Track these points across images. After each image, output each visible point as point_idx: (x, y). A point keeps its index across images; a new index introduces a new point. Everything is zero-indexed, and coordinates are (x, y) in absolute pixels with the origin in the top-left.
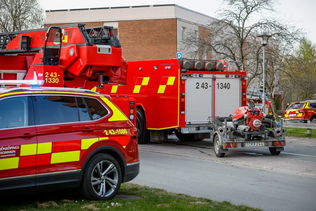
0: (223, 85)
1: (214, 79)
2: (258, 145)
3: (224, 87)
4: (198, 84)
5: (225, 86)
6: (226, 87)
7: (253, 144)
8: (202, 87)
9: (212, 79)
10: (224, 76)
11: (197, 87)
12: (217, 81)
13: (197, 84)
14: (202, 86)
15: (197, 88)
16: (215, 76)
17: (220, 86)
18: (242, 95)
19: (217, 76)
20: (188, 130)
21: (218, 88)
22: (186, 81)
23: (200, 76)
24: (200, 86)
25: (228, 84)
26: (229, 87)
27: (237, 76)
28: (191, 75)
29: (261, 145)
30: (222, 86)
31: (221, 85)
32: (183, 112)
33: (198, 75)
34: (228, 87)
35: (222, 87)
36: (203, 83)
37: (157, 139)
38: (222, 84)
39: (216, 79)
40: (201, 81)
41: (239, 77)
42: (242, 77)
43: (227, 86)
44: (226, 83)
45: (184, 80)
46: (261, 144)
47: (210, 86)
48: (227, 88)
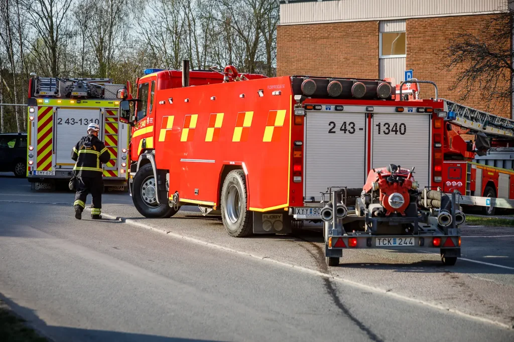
0: (389, 126)
1: (369, 116)
2: (402, 243)
3: (392, 131)
4: (332, 125)
5: (394, 129)
6: (396, 131)
7: (392, 241)
8: (341, 130)
9: (364, 115)
10: (392, 109)
11: (331, 129)
12: (376, 120)
13: (330, 125)
14: (343, 128)
15: (330, 132)
16: (370, 109)
17: (383, 128)
18: (434, 147)
19: (376, 109)
20: (311, 213)
21: (379, 133)
22: (305, 118)
23: (336, 109)
24: (337, 129)
25: (403, 126)
26: (405, 131)
27: (420, 110)
28: (317, 107)
29: (408, 245)
30: (387, 128)
31: (385, 128)
32: (297, 179)
33: (333, 107)
34: (403, 132)
35: (387, 131)
36: (345, 123)
37: (267, 228)
38: (387, 126)
39: (374, 115)
40: (339, 119)
41: (426, 111)
42: (433, 112)
43: (398, 129)
44: (396, 124)
45: (302, 117)
46: (408, 243)
47: (361, 129)
48: (398, 133)
